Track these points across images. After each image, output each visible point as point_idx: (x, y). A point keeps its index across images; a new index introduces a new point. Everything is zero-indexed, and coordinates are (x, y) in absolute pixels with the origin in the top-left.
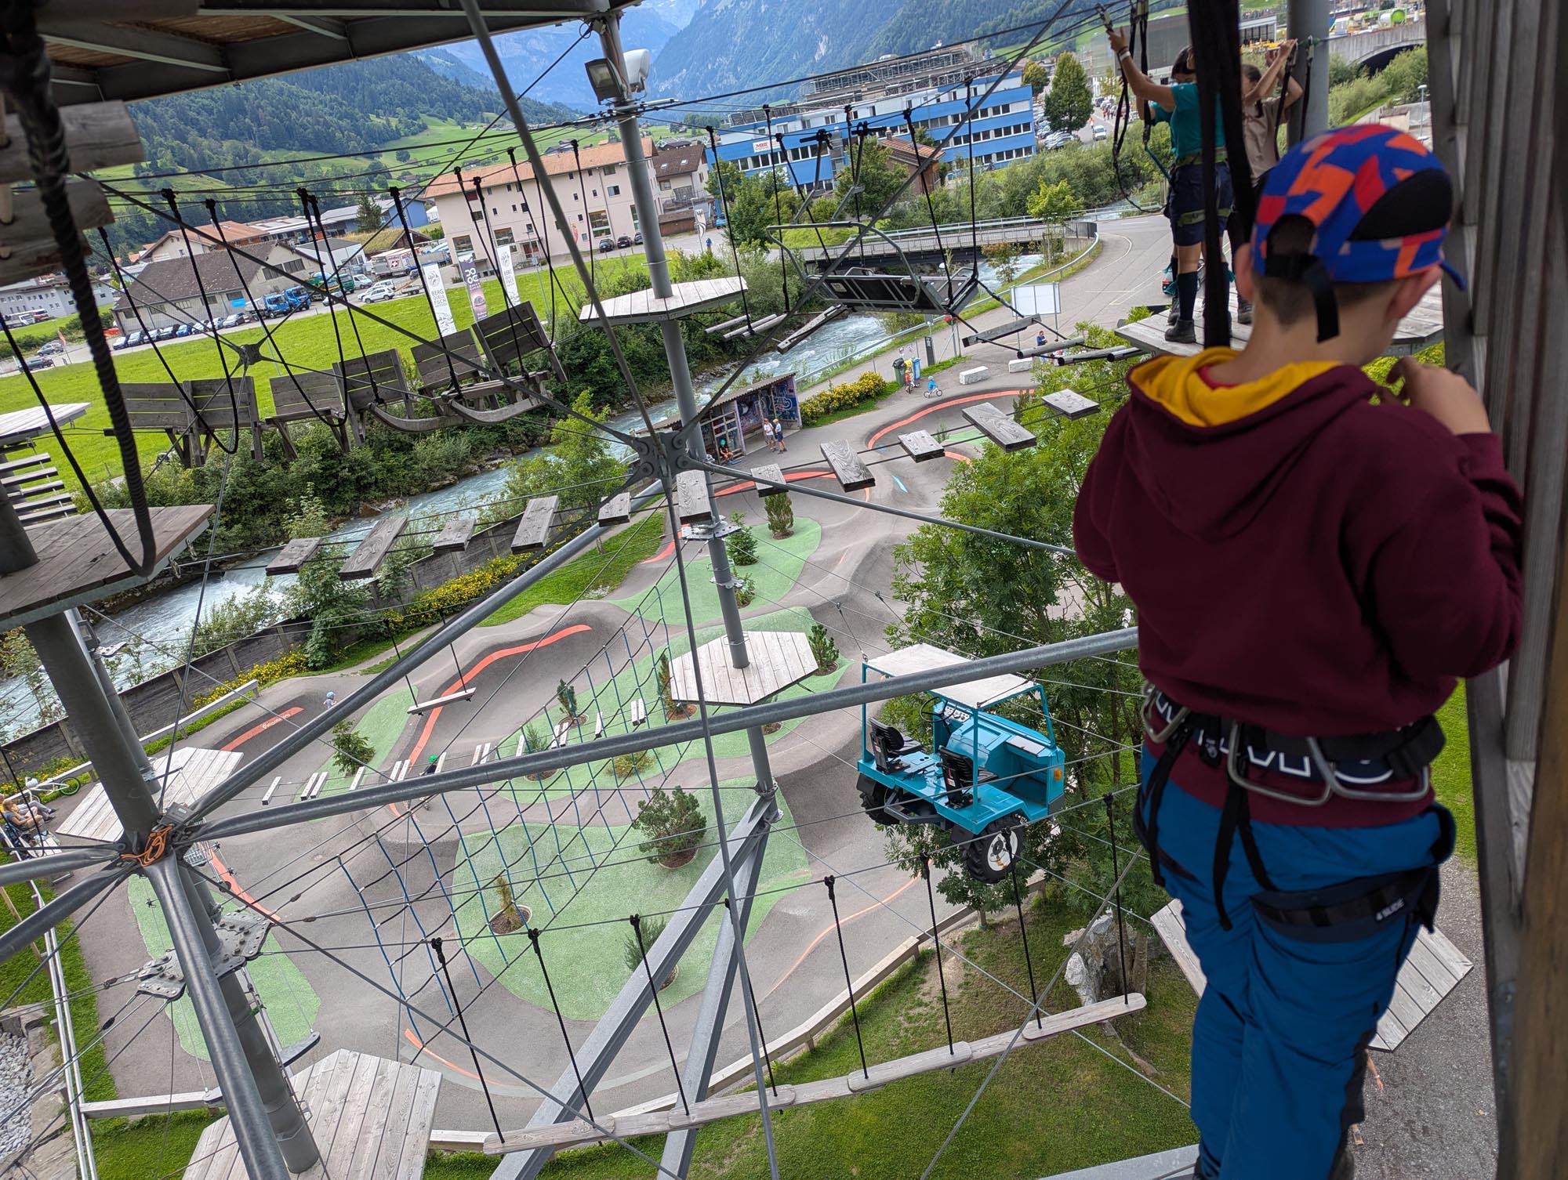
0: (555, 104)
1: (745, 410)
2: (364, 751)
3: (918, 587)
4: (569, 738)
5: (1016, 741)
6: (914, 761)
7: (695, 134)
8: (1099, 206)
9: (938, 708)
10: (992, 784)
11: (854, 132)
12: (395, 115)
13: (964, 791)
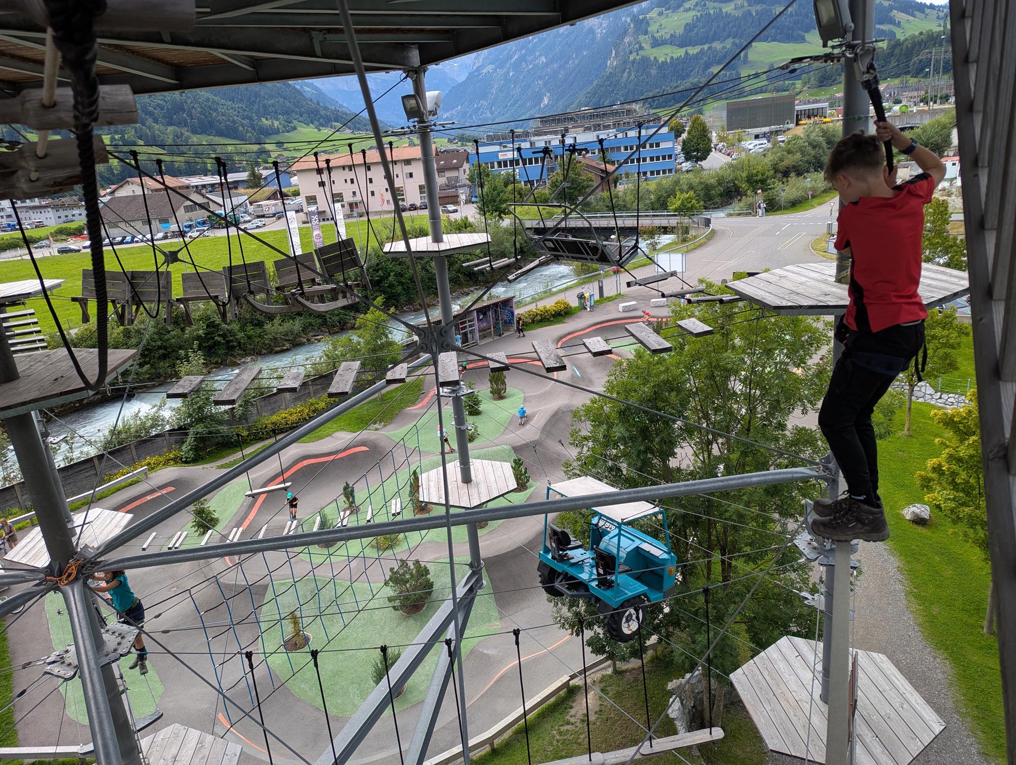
1: (481, 317)
2: (212, 519)
3: (586, 438)
4: (350, 521)
5: (645, 547)
6: (577, 555)
7: (462, 145)
8: (713, 208)
9: (595, 521)
10: (629, 575)
11: (566, 150)
12: (277, 119)
13: (608, 578)
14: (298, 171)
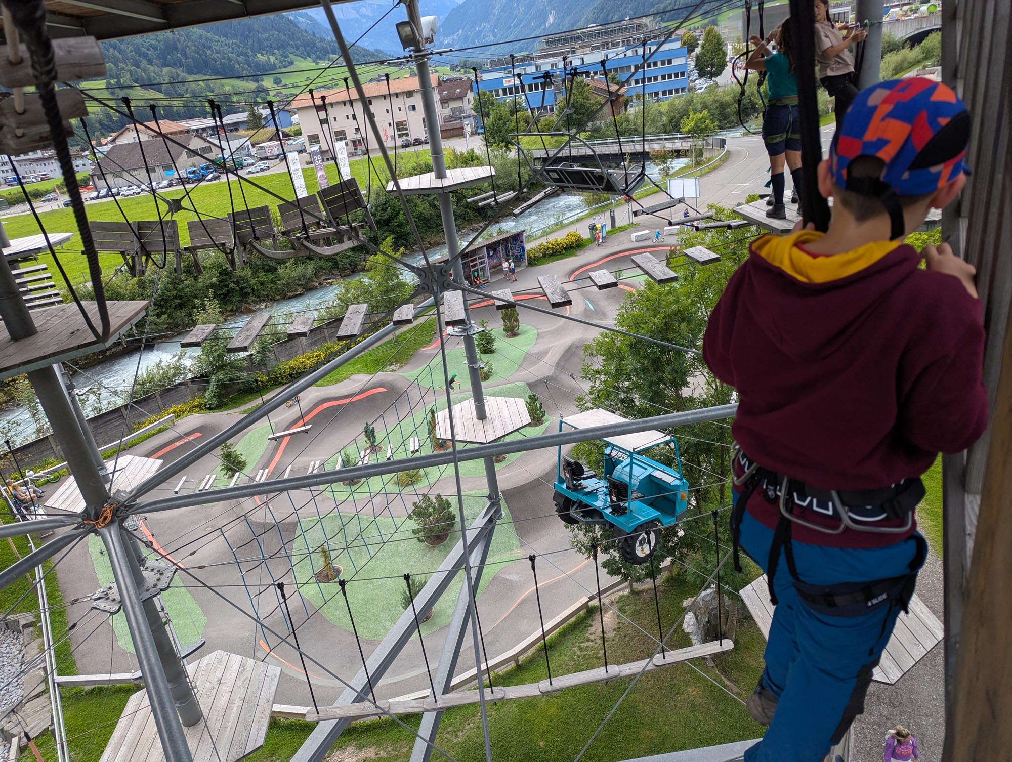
0: (376, 50)
1: (491, 253)
2: (240, 463)
3: (598, 372)
4: (370, 460)
5: (658, 474)
6: (590, 484)
7: (466, 73)
8: (728, 128)
9: (608, 451)
10: (640, 501)
11: (568, 74)
12: (273, 54)
13: (622, 505)
14: (298, 109)
